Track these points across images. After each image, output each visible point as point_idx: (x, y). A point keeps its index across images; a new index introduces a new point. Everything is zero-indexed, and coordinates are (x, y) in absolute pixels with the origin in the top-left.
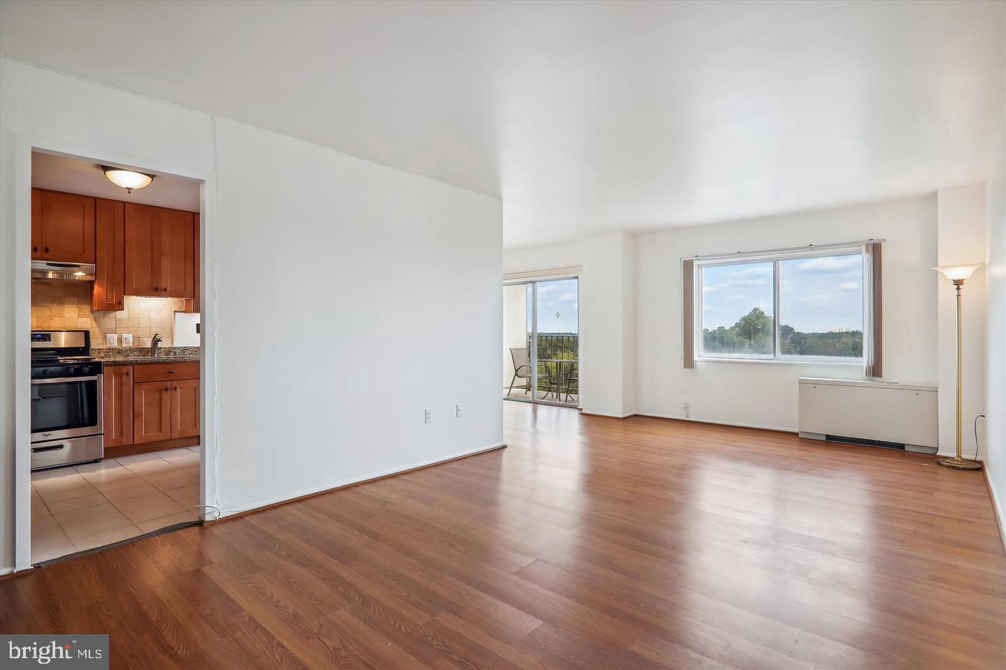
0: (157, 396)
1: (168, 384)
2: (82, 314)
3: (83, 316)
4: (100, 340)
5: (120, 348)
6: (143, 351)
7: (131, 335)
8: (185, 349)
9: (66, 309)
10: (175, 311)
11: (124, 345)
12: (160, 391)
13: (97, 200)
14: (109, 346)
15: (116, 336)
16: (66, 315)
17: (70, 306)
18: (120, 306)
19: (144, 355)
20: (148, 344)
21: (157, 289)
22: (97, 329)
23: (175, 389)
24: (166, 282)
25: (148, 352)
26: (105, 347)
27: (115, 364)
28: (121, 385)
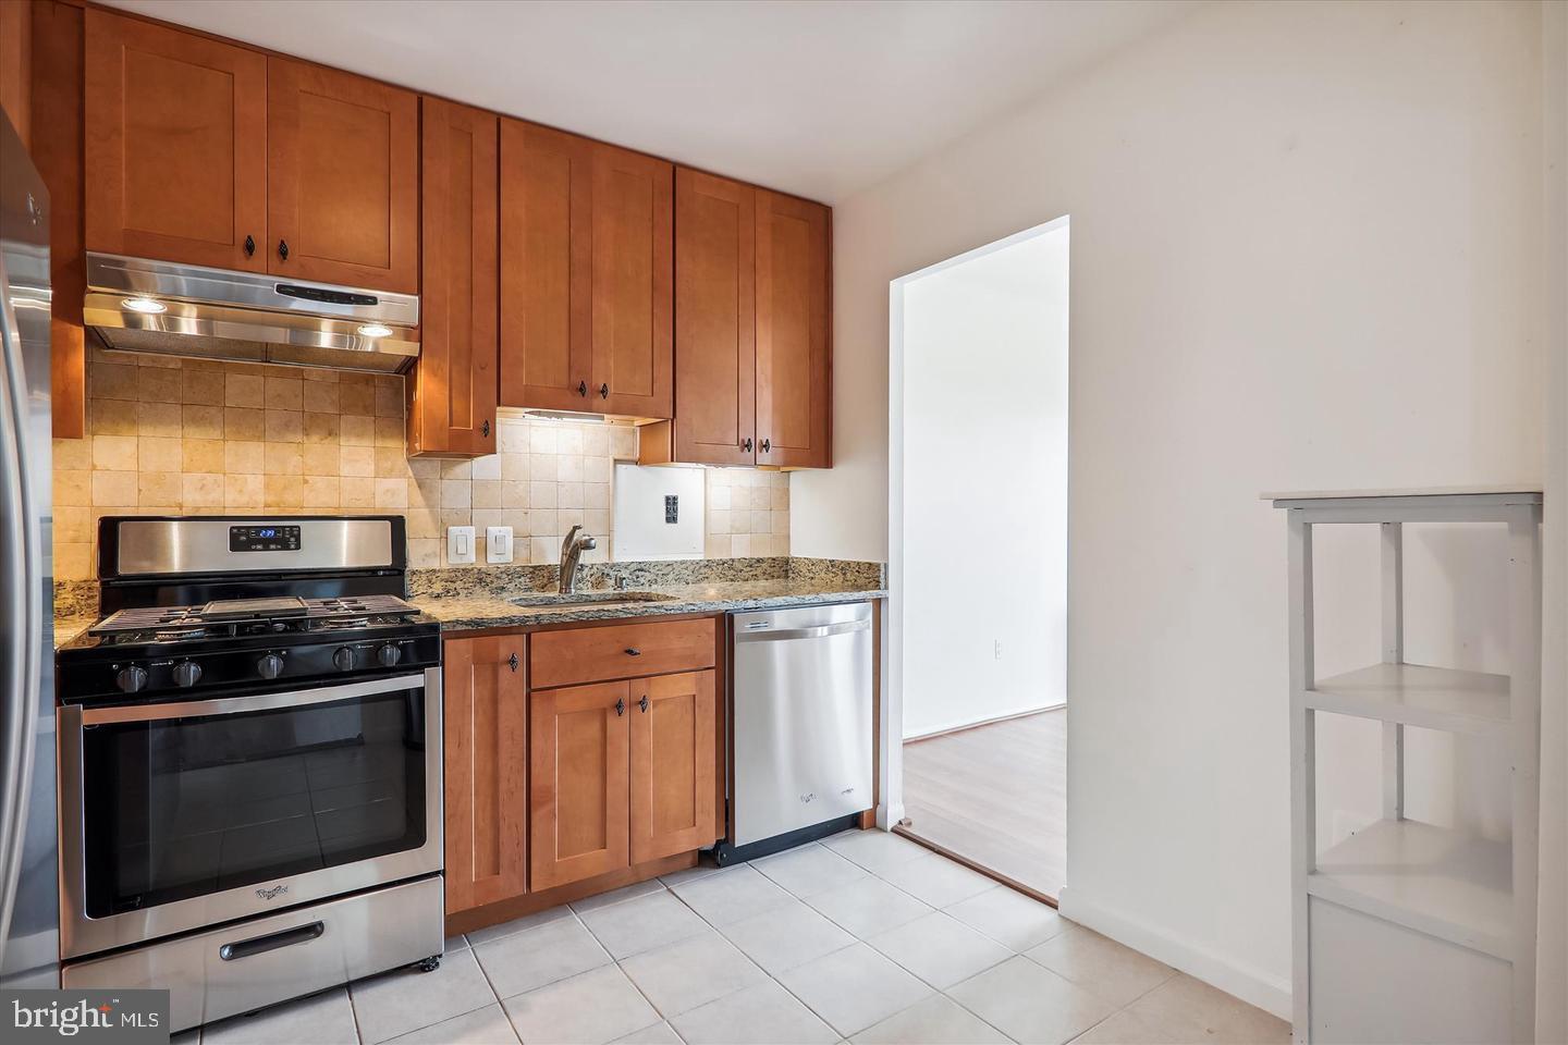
0: (593, 729)
1: (623, 690)
2: (388, 464)
3: (389, 474)
4: (433, 545)
5: (483, 566)
6: (538, 575)
7: (511, 529)
8: (641, 568)
9: (344, 450)
10: (615, 460)
11: (492, 559)
12: (603, 714)
13: (425, 98)
14: (454, 561)
15: (471, 532)
16: (345, 470)
17: (353, 441)
18: (482, 440)
19: (543, 588)
20: (553, 556)
21: (582, 389)
22: (426, 511)
23: (642, 703)
24: (606, 369)
25: (551, 579)
26: (445, 566)
27: (478, 629)
28: (495, 701)
